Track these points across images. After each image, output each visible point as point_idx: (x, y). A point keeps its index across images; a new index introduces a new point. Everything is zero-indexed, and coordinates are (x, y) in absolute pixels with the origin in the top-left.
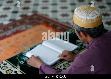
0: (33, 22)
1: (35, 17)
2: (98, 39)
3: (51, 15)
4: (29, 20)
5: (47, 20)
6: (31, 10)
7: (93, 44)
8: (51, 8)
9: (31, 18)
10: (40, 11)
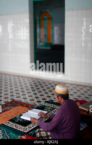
0: (13, 105)
1: (14, 102)
2: (66, 100)
3: (23, 101)
4: (10, 104)
5: (21, 103)
6: (10, 99)
7: (64, 103)
8: (22, 97)
9: (11, 103)
10: (16, 99)
